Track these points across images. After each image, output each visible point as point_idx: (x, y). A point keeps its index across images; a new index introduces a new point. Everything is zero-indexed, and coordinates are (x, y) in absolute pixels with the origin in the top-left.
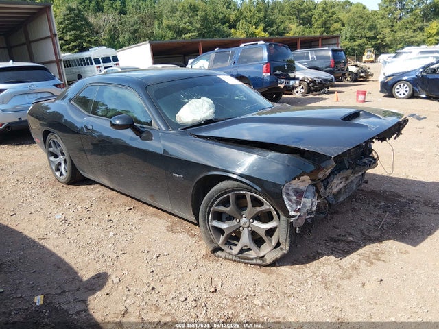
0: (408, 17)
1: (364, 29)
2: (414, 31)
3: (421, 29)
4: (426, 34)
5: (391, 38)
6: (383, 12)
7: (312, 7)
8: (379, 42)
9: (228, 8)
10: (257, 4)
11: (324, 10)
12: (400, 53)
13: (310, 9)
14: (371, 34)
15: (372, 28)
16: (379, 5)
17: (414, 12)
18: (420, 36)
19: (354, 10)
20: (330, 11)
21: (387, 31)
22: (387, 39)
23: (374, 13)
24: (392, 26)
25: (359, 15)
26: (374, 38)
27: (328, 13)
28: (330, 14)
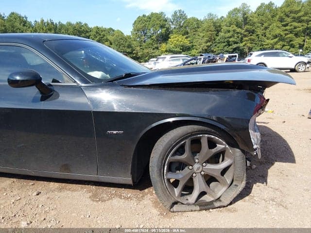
0: (149, 41)
1: (124, 47)
2: (154, 49)
3: (157, 48)
4: (160, 51)
5: (141, 53)
6: (134, 37)
7: (89, 31)
8: (134, 55)
9: (24, 25)
10: (48, 24)
11: (97, 33)
12: (158, 58)
13: (87, 32)
14: (129, 50)
15: (129, 46)
16: (132, 32)
17: (152, 38)
18: (157, 52)
19: (117, 34)
20: (101, 34)
21: (138, 48)
22: (139, 53)
23: (129, 37)
24: (141, 46)
25: (120, 37)
26: (131, 53)
27: (100, 35)
28: (102, 36)
